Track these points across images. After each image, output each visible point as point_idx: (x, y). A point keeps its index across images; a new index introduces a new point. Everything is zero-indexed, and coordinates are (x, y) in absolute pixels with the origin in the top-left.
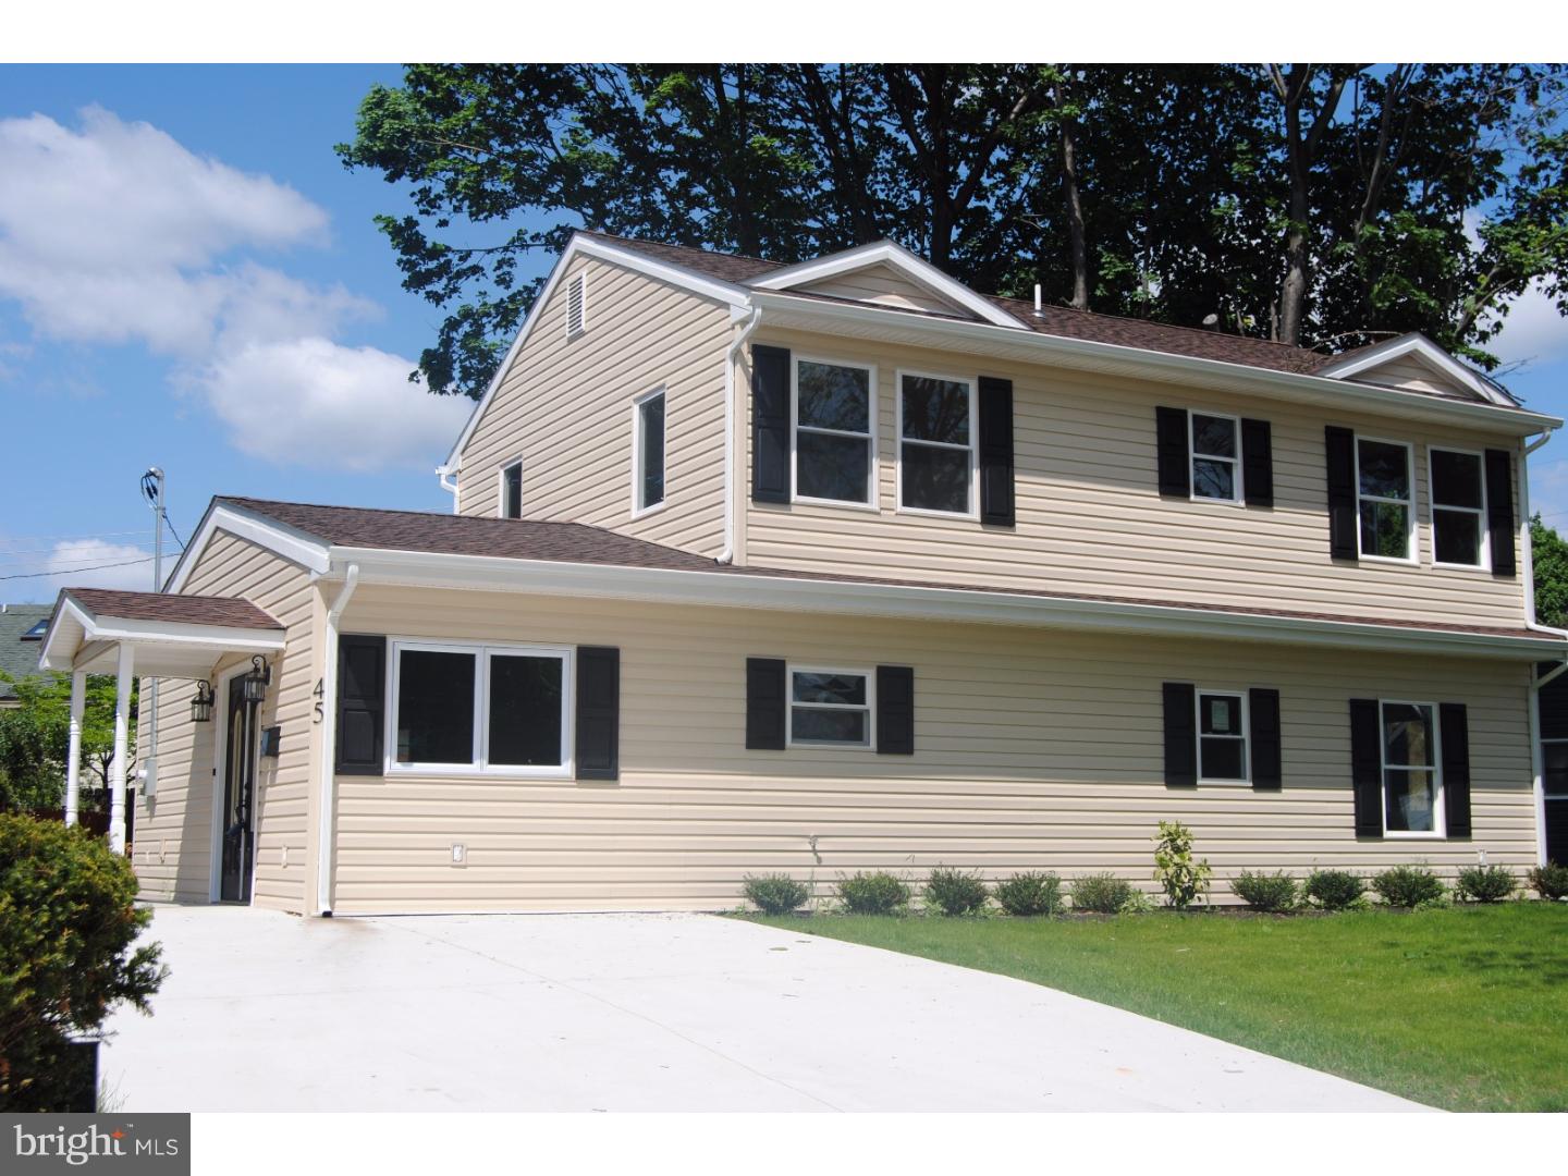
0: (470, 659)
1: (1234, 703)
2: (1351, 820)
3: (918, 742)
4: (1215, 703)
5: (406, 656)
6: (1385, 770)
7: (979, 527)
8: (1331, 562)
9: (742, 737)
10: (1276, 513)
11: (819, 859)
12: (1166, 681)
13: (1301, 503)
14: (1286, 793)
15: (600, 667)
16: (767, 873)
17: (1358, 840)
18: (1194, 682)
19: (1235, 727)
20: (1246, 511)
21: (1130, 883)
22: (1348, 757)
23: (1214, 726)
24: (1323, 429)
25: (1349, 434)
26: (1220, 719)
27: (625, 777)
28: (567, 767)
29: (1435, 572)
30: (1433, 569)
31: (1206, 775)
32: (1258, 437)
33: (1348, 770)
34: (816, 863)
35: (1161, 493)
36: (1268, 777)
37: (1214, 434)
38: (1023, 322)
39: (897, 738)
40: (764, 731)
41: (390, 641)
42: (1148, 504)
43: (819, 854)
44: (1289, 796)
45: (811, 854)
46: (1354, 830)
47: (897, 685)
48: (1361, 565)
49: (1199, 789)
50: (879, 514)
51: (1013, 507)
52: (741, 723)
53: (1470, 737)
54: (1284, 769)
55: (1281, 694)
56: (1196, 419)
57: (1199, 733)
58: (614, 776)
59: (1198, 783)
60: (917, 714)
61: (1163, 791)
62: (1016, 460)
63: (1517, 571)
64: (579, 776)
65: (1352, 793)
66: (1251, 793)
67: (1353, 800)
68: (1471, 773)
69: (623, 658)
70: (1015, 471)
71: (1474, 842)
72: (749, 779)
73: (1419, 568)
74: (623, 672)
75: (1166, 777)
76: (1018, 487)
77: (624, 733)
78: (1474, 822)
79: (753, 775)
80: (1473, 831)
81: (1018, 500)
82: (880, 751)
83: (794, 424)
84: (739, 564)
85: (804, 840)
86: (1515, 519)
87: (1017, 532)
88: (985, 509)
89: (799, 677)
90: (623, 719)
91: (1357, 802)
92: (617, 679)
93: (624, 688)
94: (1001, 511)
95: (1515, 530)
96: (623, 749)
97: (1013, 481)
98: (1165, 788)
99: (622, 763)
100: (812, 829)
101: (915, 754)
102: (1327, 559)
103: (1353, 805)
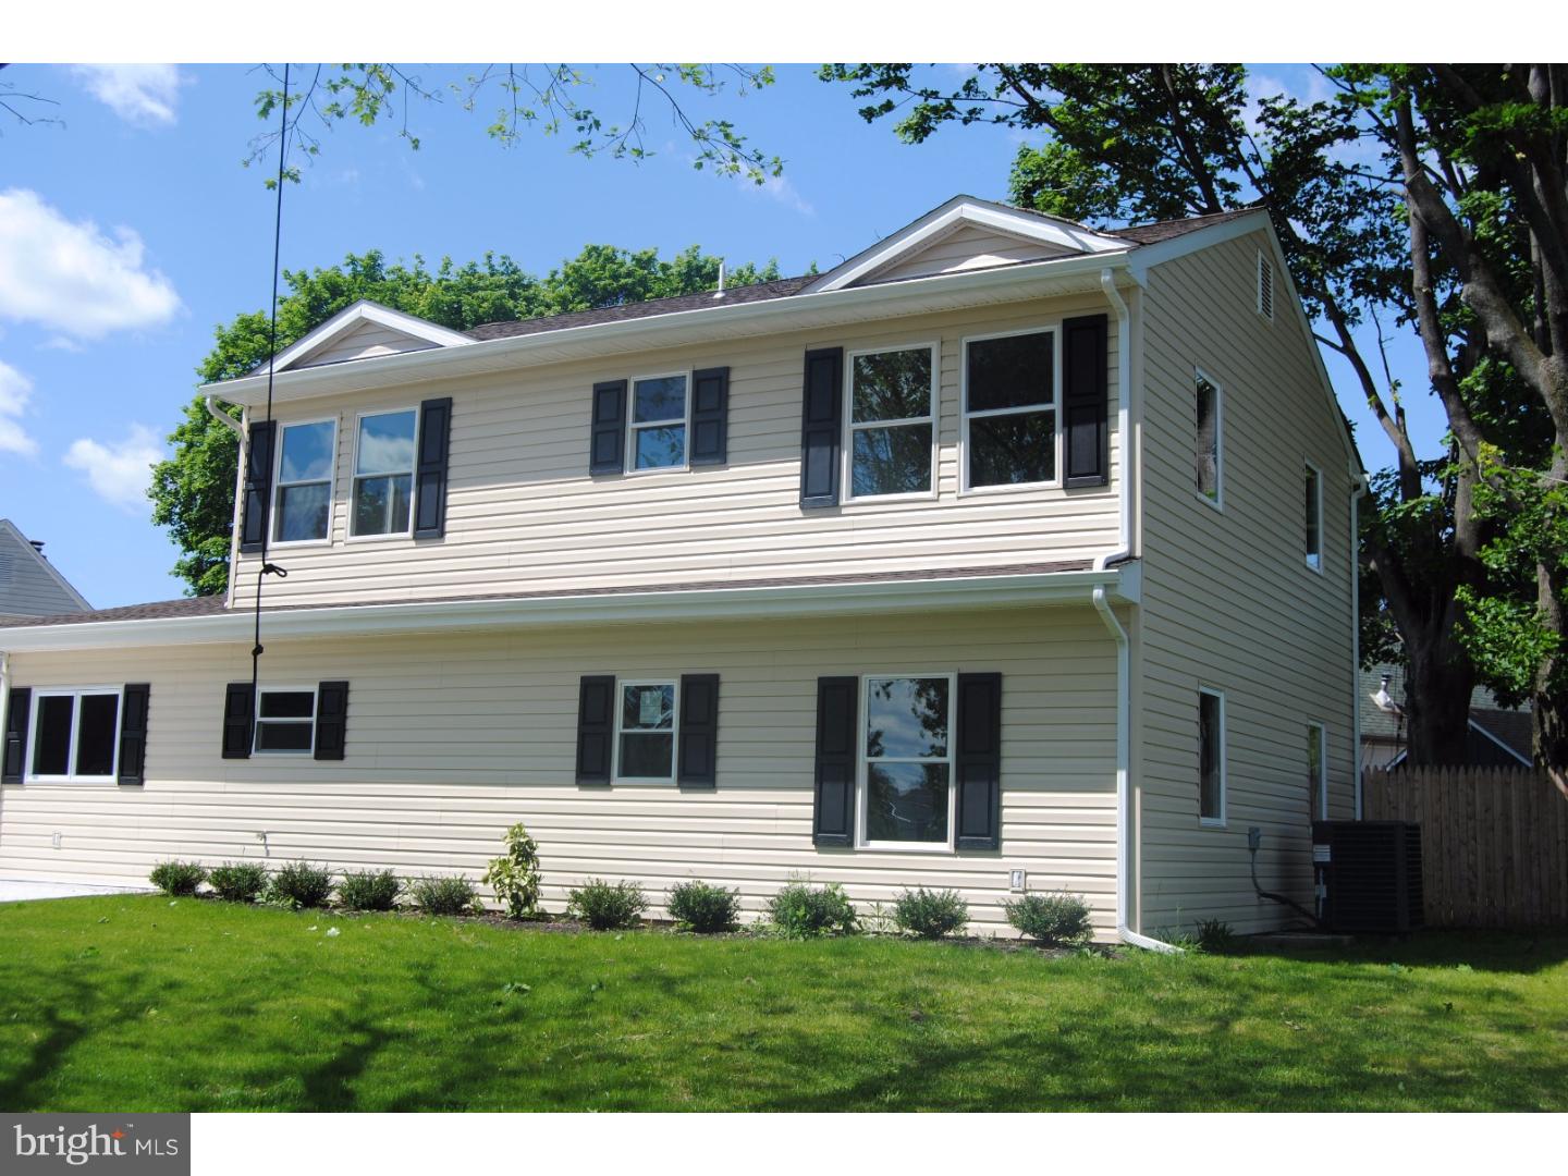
0: (71, 700)
1: (665, 693)
2: (805, 826)
3: (348, 749)
4: (643, 694)
5: (42, 700)
6: (867, 765)
7: (412, 545)
8: (800, 515)
9: (219, 749)
10: (730, 470)
11: (268, 852)
12: (583, 674)
13: (764, 453)
14: (721, 795)
15: (138, 699)
16: (229, 862)
17: (819, 851)
18: (616, 673)
19: (666, 718)
20: (691, 474)
22: (813, 749)
23: (640, 720)
24: (802, 356)
25: (835, 355)
26: (650, 711)
27: (148, 784)
28: (114, 777)
29: (962, 502)
30: (962, 498)
31: (622, 773)
32: (713, 387)
33: (812, 765)
34: (264, 855)
35: (591, 474)
36: (699, 772)
37: (658, 397)
39: (331, 745)
40: (236, 743)
41: (33, 691)
42: (586, 492)
43: (269, 848)
44: (721, 801)
45: (263, 848)
47: (336, 698)
48: (844, 511)
49: (615, 790)
50: (331, 546)
51: (444, 520)
52: (219, 738)
53: (1007, 716)
54: (722, 765)
55: (722, 679)
56: (638, 384)
57: (618, 728)
58: (141, 782)
59: (612, 783)
60: (350, 724)
61: (574, 791)
62: (452, 474)
63: (1113, 477)
64: (120, 782)
65: (812, 793)
66: (676, 793)
67: (812, 801)
68: (1007, 765)
69: (153, 691)
70: (449, 485)
71: (1005, 860)
72: (223, 784)
73: (937, 500)
74: (152, 702)
75: (577, 777)
76: (451, 499)
77: (149, 750)
78: (1007, 831)
79: (226, 781)
80: (1005, 844)
81: (450, 513)
82: (317, 757)
83: (276, 483)
84: (230, 607)
85: (255, 834)
86: (1111, 405)
87: (447, 542)
88: (417, 527)
89: (266, 696)
90: (150, 738)
91: (819, 804)
92: (147, 708)
93: (151, 714)
94: (431, 526)
95: (1111, 421)
96: (148, 762)
97: (446, 494)
98: (576, 789)
99: (146, 773)
100: (265, 826)
101: (346, 760)
102: (794, 511)
103: (812, 807)
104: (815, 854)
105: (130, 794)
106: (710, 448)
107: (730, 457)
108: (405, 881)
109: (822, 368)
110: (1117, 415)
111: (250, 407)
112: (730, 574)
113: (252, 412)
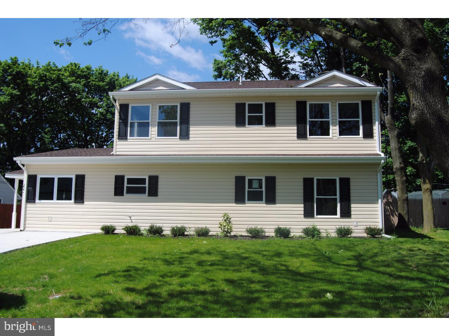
0: (53, 179)
1: (260, 180)
2: (302, 213)
3: (159, 194)
4: (253, 181)
5: (41, 179)
6: (317, 198)
7: (179, 140)
8: (297, 139)
9: (113, 193)
10: (277, 127)
11: (132, 222)
12: (236, 176)
13: (286, 123)
14: (277, 205)
15: (81, 179)
17: (305, 218)
18: (245, 176)
19: (261, 187)
20: (266, 128)
21: (210, 229)
22: (302, 194)
23: (253, 187)
24: (296, 102)
25: (304, 103)
26: (255, 185)
27: (85, 203)
28: (73, 201)
29: (338, 139)
30: (338, 138)
31: (248, 200)
32: (271, 108)
33: (302, 198)
34: (131, 222)
35: (236, 126)
36: (271, 199)
37: (255, 108)
38: (195, 87)
39: (153, 193)
40: (119, 191)
41: (38, 176)
42: (234, 130)
43: (132, 220)
44: (278, 207)
45: (130, 220)
46: (303, 215)
47: (154, 180)
48: (308, 139)
49: (246, 204)
50: (151, 139)
51: (189, 134)
52: (113, 190)
53: (352, 187)
54: (277, 198)
55: (276, 178)
56: (249, 105)
57: (247, 189)
58: (83, 202)
59: (246, 203)
60: (159, 187)
61: (234, 205)
62: (191, 122)
63: (374, 136)
64: (75, 202)
65: (303, 205)
66: (265, 205)
67: (303, 207)
68: (352, 198)
69: (86, 177)
70: (190, 125)
71: (352, 219)
72: (115, 203)
73: (332, 138)
74: (86, 180)
75: (235, 201)
76: (191, 129)
77: (85, 193)
78: (352, 213)
79: (116, 202)
80: (352, 216)
81: (191, 132)
82: (149, 195)
83: (130, 121)
84: (115, 154)
85: (128, 217)
86: (373, 121)
87: (190, 140)
88: (180, 135)
89: (128, 179)
90: (85, 190)
91: (305, 207)
92: (84, 181)
93: (86, 183)
94: (185, 135)
95: (373, 124)
96: (85, 197)
97: (189, 128)
98: (235, 204)
99: (85, 200)
100: (130, 214)
101: (158, 196)
102: (295, 138)
103: (303, 208)
104: (304, 219)
105: (79, 206)
106: (271, 122)
107: (276, 124)
108: (188, 228)
109: (301, 106)
110: (375, 123)
111: (119, 99)
112: (278, 152)
113: (119, 101)
